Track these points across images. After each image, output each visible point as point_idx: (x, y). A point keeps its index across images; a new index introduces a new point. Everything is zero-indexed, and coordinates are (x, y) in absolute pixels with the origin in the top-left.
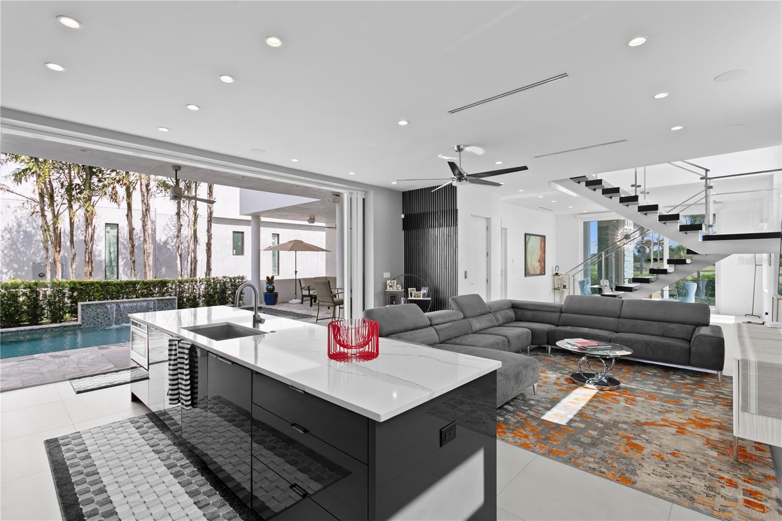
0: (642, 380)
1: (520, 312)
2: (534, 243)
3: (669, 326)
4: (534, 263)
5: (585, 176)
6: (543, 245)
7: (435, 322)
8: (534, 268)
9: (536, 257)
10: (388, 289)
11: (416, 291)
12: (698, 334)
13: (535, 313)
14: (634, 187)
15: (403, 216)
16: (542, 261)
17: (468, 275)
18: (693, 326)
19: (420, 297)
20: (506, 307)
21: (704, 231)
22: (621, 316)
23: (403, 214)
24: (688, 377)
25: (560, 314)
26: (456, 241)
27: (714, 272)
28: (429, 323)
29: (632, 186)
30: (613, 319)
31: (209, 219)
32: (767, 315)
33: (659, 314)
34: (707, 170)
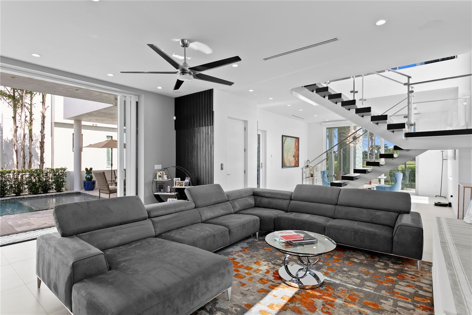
0: (348, 271)
1: (259, 199)
2: (290, 143)
3: (377, 213)
4: (290, 158)
5: (315, 84)
6: (297, 144)
7: (153, 214)
8: (290, 162)
9: (291, 153)
10: (158, 179)
11: (181, 181)
12: (399, 224)
13: (270, 200)
14: (353, 93)
15: (175, 118)
16: (297, 156)
17: (224, 167)
18: (396, 213)
19: (182, 185)
20: (247, 195)
21: (407, 130)
22: (338, 203)
23: (175, 116)
24: (391, 265)
25: (290, 201)
26: (213, 138)
27: (414, 165)
28: (147, 215)
29: (351, 92)
30: (331, 206)
31: (42, 122)
32: (451, 198)
33: (368, 201)
34: (409, 77)
